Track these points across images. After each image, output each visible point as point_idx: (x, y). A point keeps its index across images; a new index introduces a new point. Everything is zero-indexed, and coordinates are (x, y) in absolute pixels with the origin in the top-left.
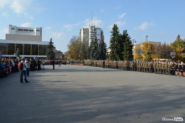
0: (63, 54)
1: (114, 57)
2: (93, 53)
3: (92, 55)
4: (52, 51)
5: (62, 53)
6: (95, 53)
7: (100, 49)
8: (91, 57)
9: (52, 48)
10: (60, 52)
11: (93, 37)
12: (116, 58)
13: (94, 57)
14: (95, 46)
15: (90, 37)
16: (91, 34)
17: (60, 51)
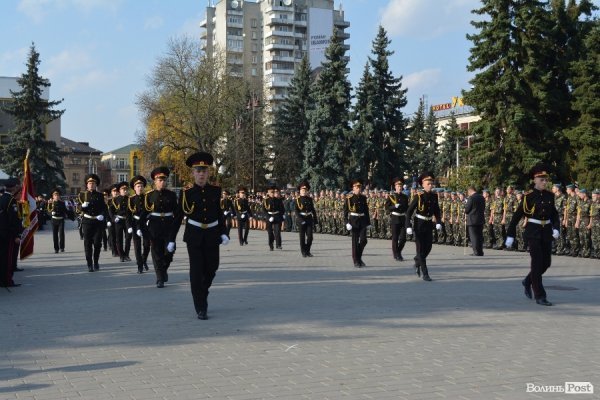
0: (104, 158)
1: (506, 165)
2: (320, 149)
3: (318, 159)
4: (41, 134)
5: (98, 154)
6: (334, 148)
7: (369, 119)
8: (309, 169)
9: (41, 118)
10: (84, 151)
11: (291, 51)
12: (517, 171)
13: (330, 173)
14: (332, 101)
15: (268, 57)
16: (274, 36)
17: (87, 144)
